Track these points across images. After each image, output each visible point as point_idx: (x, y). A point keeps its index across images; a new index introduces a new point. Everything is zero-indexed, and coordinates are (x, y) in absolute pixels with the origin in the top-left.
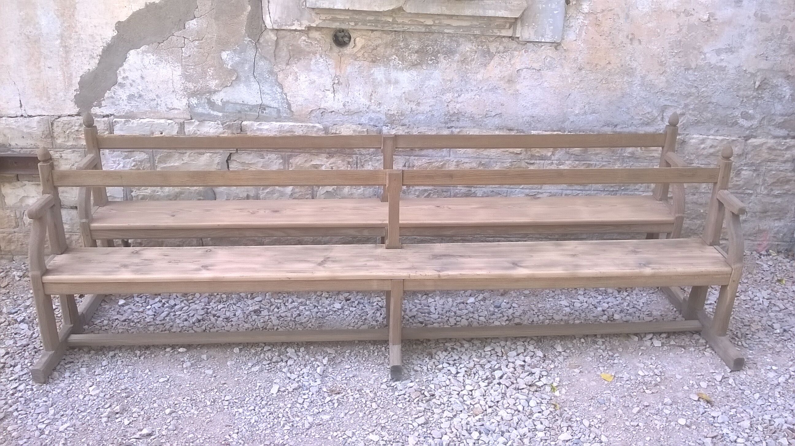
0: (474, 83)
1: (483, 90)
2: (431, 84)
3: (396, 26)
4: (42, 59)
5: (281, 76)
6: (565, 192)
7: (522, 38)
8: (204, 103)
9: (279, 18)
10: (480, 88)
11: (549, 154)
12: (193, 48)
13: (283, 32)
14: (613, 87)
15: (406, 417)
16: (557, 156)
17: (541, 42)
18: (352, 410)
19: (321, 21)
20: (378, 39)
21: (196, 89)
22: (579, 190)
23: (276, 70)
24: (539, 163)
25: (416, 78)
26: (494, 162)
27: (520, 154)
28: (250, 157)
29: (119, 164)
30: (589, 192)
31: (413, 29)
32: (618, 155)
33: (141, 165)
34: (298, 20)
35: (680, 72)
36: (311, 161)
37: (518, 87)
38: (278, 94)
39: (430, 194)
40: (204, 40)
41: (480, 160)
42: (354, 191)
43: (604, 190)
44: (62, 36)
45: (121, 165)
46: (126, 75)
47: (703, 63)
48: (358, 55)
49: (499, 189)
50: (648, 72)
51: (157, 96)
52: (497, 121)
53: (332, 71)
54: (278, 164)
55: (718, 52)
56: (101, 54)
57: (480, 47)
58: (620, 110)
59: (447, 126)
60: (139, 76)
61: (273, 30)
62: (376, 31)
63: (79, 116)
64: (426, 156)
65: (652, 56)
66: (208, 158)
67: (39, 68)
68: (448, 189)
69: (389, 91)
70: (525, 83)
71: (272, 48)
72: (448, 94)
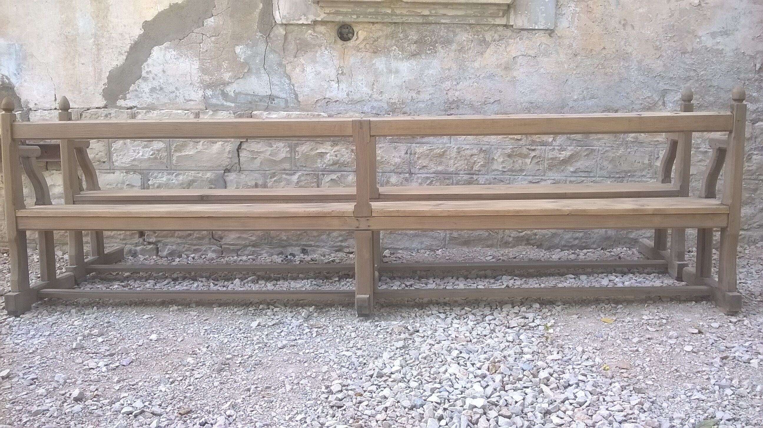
0: (472, 71)
1: (481, 77)
2: (431, 72)
3: (395, 17)
4: (77, 56)
5: (289, 68)
6: (569, 179)
7: (516, 25)
8: (218, 94)
9: (288, 13)
10: (478, 75)
11: (550, 140)
12: (210, 44)
13: (291, 27)
14: (610, 72)
16: (558, 142)
17: (535, 30)
18: (330, 338)
19: (325, 15)
20: (378, 31)
21: (211, 81)
22: (584, 177)
23: (284, 63)
24: (541, 149)
25: (415, 68)
26: (495, 148)
27: (520, 140)
28: (259, 146)
29: (138, 153)
30: (594, 179)
31: (411, 20)
32: (621, 139)
33: (159, 154)
34: (305, 15)
35: (677, 56)
36: (317, 149)
37: (515, 74)
38: (287, 85)
39: (432, 181)
40: (220, 36)
41: (481, 146)
43: (610, 177)
44: (95, 35)
45: (141, 154)
46: (150, 69)
47: (699, 46)
48: (361, 47)
49: (502, 176)
50: (645, 56)
51: (176, 88)
52: (496, 107)
53: (336, 62)
54: (285, 152)
55: (713, 35)
56: (128, 50)
57: (476, 36)
58: (619, 95)
59: (447, 113)
60: (161, 70)
61: (282, 24)
62: (377, 23)
63: (106, 108)
64: (427, 144)
65: (647, 41)
66: (220, 146)
67: (74, 64)
68: (450, 177)
69: (390, 80)
70: (522, 70)
71: (281, 42)
72: (447, 83)
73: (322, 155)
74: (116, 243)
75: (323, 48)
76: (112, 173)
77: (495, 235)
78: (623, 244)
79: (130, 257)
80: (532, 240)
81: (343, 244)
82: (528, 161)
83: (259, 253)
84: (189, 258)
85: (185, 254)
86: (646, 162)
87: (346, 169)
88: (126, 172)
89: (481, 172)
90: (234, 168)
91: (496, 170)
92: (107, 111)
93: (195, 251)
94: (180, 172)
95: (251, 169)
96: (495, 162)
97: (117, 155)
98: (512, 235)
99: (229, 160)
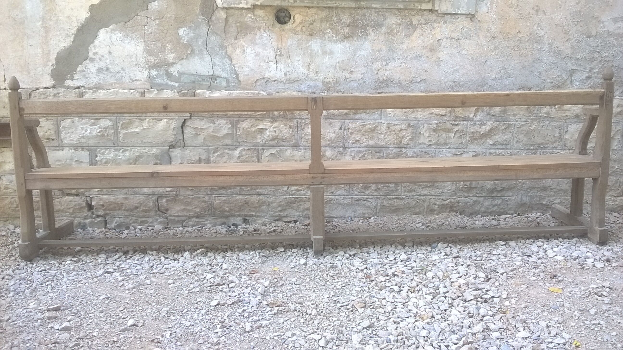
0: (400, 52)
1: (408, 58)
2: (362, 53)
3: (329, 2)
4: (26, 39)
5: (230, 50)
6: (489, 151)
7: (441, 10)
8: (163, 74)
10: (406, 56)
11: (472, 115)
12: (154, 26)
13: (232, 10)
14: (525, 54)
15: (350, 322)
16: (479, 117)
17: (458, 14)
18: (293, 317)
20: (314, 15)
21: (156, 62)
22: (502, 149)
23: (225, 44)
24: (464, 124)
25: (348, 49)
26: (422, 124)
27: (445, 115)
28: (203, 123)
29: (86, 130)
30: (511, 151)
31: (344, 4)
32: (535, 115)
33: (106, 131)
35: (583, 39)
36: (257, 126)
37: (440, 55)
38: (228, 66)
40: (164, 19)
41: (409, 122)
42: (296, 153)
43: (525, 149)
44: (43, 18)
45: (88, 131)
46: (96, 51)
47: (602, 31)
48: (297, 30)
49: (428, 149)
50: (555, 39)
51: (122, 69)
52: (422, 86)
53: (275, 44)
54: (227, 129)
56: (75, 32)
57: (404, 20)
58: (532, 74)
59: (378, 91)
60: (107, 52)
61: (223, 8)
62: (313, 7)
63: (55, 88)
64: (360, 120)
65: (557, 25)
66: (165, 124)
67: (22, 46)
68: (381, 150)
69: (325, 61)
70: (446, 52)
71: (222, 25)
72: (377, 63)
73: (262, 130)
74: (65, 216)
75: (262, 31)
76: (61, 150)
77: (422, 203)
78: (537, 210)
79: (79, 230)
80: (455, 207)
81: (282, 214)
82: (452, 135)
83: (203, 224)
84: (137, 230)
85: (133, 226)
86: (557, 135)
87: (284, 144)
88: (74, 149)
89: (409, 146)
90: (179, 144)
91: (423, 143)
92: (55, 91)
93: (142, 223)
94: (127, 148)
95: (195, 145)
96: (422, 136)
97: (66, 133)
98: (438, 203)
99: (173, 136)
